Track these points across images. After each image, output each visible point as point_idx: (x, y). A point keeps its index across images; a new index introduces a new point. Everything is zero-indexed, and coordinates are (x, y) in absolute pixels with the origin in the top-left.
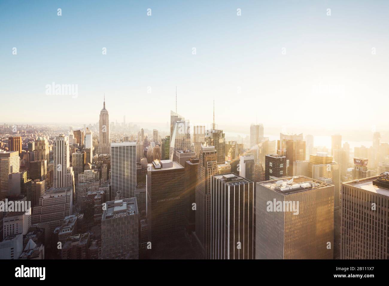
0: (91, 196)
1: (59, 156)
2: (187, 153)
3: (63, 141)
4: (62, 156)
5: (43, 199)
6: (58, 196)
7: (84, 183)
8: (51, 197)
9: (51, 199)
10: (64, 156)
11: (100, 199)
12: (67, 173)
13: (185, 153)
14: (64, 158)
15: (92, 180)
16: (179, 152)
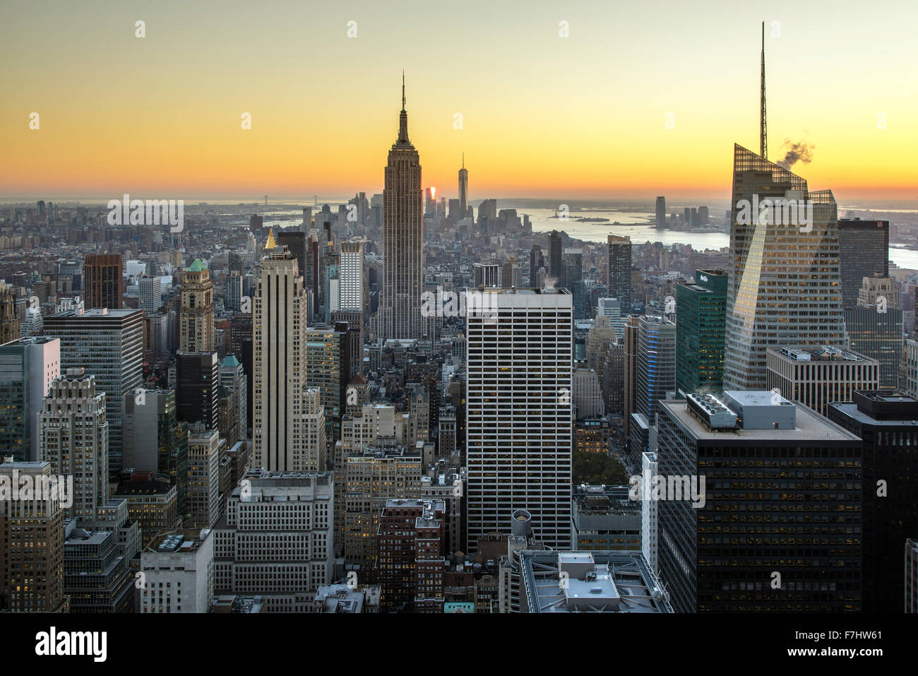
0: (398, 513)
1: (273, 341)
2: (834, 364)
3: (286, 276)
4: (282, 341)
5: (240, 501)
6: (289, 498)
7: (367, 455)
8: (263, 497)
9: (265, 504)
10: (290, 341)
11: (434, 535)
12: (300, 410)
13: (822, 364)
14: (290, 348)
15: (394, 447)
16: (784, 352)
